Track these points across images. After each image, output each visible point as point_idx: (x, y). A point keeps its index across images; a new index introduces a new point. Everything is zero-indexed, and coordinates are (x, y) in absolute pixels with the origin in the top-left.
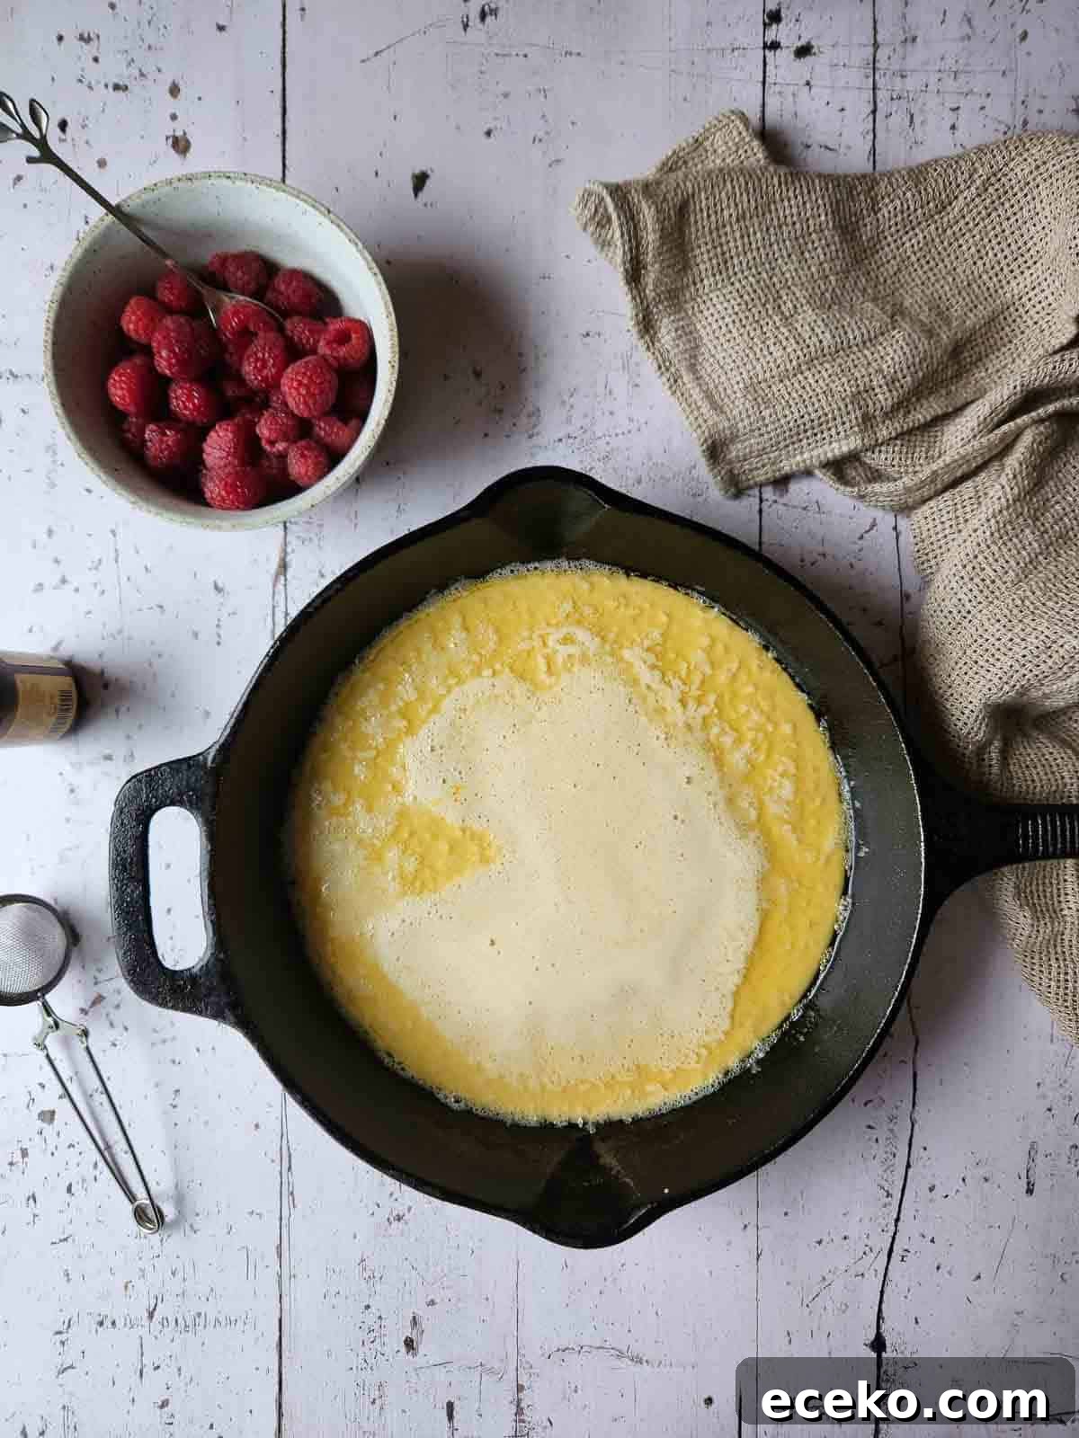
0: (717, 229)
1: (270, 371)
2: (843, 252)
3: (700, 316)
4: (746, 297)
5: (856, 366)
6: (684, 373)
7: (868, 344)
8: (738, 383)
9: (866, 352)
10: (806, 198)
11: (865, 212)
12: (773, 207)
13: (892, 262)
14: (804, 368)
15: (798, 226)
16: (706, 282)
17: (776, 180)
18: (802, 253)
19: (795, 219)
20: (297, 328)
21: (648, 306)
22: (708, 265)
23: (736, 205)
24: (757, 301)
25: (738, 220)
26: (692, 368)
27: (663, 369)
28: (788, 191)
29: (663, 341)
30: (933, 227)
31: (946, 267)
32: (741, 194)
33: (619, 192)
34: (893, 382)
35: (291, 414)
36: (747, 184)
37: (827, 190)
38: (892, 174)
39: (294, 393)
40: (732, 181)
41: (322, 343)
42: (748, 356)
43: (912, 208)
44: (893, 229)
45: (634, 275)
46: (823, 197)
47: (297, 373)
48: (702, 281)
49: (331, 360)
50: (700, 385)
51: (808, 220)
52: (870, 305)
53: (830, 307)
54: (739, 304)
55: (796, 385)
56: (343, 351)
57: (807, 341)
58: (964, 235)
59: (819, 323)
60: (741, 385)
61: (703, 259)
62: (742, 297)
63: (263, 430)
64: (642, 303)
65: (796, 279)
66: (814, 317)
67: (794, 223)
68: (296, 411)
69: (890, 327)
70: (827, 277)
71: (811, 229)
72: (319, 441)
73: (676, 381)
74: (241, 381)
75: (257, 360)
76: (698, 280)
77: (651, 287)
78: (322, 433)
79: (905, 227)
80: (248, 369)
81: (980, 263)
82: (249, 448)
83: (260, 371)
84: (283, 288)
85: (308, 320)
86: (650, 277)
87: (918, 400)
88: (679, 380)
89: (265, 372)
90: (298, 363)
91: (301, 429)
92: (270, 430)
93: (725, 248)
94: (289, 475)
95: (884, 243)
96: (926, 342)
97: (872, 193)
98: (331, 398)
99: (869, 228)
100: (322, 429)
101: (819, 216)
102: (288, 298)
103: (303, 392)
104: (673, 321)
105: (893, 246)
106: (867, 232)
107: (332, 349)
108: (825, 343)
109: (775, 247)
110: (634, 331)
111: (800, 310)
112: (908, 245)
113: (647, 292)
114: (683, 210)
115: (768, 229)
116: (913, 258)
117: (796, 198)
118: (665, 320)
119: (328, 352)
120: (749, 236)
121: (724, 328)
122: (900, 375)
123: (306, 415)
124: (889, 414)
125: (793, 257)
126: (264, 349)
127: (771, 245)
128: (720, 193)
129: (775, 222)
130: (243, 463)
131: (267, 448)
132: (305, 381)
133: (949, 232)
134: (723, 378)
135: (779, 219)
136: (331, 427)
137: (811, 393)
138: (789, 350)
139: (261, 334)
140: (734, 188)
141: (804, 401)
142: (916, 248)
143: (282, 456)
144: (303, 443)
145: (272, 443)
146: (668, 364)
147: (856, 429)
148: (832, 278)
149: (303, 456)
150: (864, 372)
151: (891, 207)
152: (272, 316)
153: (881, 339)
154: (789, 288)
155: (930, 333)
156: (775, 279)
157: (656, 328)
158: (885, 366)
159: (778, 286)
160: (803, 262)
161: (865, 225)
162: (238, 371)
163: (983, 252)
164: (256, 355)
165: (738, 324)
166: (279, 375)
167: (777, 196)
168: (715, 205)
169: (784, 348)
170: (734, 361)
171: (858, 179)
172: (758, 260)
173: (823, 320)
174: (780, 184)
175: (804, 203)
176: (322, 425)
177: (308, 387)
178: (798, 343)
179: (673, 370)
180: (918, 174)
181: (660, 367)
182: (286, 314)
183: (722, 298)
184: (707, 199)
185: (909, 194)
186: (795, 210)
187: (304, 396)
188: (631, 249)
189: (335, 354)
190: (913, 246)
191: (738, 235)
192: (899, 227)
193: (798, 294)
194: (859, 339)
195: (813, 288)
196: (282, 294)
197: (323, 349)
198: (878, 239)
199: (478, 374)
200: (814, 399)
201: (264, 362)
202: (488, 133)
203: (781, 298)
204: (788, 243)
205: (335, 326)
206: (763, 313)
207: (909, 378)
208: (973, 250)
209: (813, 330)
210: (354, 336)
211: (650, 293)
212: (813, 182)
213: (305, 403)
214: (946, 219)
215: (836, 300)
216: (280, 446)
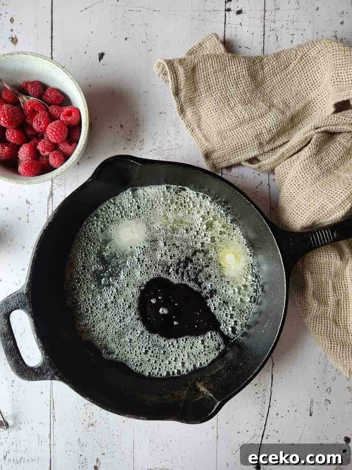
0: (207, 76)
1: (43, 126)
2: (252, 84)
3: (201, 107)
4: (217, 101)
5: (256, 126)
6: (195, 127)
7: (261, 117)
8: (215, 131)
9: (260, 120)
10: (238, 65)
11: (259, 69)
12: (226, 68)
13: (269, 87)
14: (238, 126)
15: (235, 75)
16: (203, 95)
17: (227, 58)
18: (237, 85)
19: (234, 73)
20: (53, 109)
21: (182, 104)
22: (203, 89)
23: (213, 68)
24: (221, 102)
25: (214, 73)
26: (199, 126)
27: (188, 126)
28: (232, 62)
29: (188, 116)
30: (283, 74)
31: (288, 88)
32: (215, 64)
33: (170, 63)
34: (270, 131)
35: (50, 141)
36: (217, 60)
37: (245, 62)
38: (268, 56)
39: (51, 134)
40: (211, 58)
41: (62, 116)
42: (218, 122)
43: (275, 68)
44: (269, 76)
45: (177, 93)
46: (244, 65)
47: (52, 127)
48: (201, 95)
49: (65, 122)
50: (201, 132)
51: (239, 73)
52: (261, 103)
53: (247, 104)
54: (215, 104)
55: (236, 132)
56: (69, 119)
57: (239, 117)
58: (294, 77)
59: (243, 110)
60: (216, 132)
61: (202, 87)
62: (216, 101)
63: (40, 147)
64: (180, 103)
65: (235, 94)
66: (242, 108)
67: (234, 74)
68: (52, 140)
69: (268, 111)
70: (246, 93)
71: (240, 76)
72: (61, 151)
73: (193, 131)
74: (32, 129)
75: (37, 122)
76: (200, 94)
77: (183, 97)
78: (62, 148)
79: (273, 74)
80: (35, 125)
81: (300, 87)
82: (35, 154)
83: (39, 125)
84: (49, 95)
85: (57, 107)
86: (182, 94)
87: (278, 137)
88: (194, 131)
89: (41, 126)
90: (53, 123)
91: (55, 147)
92: (42, 147)
93: (210, 83)
94: (50, 164)
95: (266, 80)
96: (281, 116)
97: (261, 63)
98: (65, 136)
99: (260, 75)
100: (62, 147)
101: (243, 71)
102: (50, 99)
103: (54, 134)
104: (191, 109)
105: (269, 81)
106: (260, 77)
107: (66, 118)
108: (245, 118)
109: (227, 83)
110: (177, 113)
111: (236, 105)
112: (275, 81)
113: (182, 99)
114: (194, 69)
115: (225, 76)
116: (277, 86)
117: (235, 65)
118: (189, 109)
119: (64, 119)
120: (218, 79)
121: (210, 112)
122: (272, 128)
123: (55, 142)
124: (268, 143)
125: (234, 86)
126: (40, 117)
127: (226, 82)
128: (207, 63)
129: (227, 74)
130: (32, 159)
131: (42, 154)
132: (54, 130)
133: (289, 76)
134: (210, 130)
135: (228, 73)
136: (65, 146)
137: (241, 135)
138: (233, 120)
139: (40, 112)
140: (212, 61)
141: (238, 138)
142: (277, 82)
143: (47, 157)
144: (54, 152)
145: (44, 152)
146: (190, 125)
147: (257, 148)
148: (248, 94)
149: (54, 157)
150: (259, 128)
151: (268, 68)
152: (43, 104)
153: (265, 115)
154: (232, 97)
155: (283, 113)
156: (227, 94)
157: (185, 112)
158: (266, 125)
159: (229, 97)
160: (238, 88)
161: (259, 74)
162: (32, 125)
163: (301, 83)
164: (37, 119)
165: (215, 110)
166: (45, 128)
167: (228, 64)
168: (206, 68)
169: (231, 119)
170: (213, 124)
171: (256, 58)
172: (221, 87)
173: (245, 109)
174: (229, 60)
175: (237, 67)
176: (62, 145)
177: (56, 132)
178: (236, 117)
179: (191, 127)
180: (277, 56)
181: (187, 126)
182: (49, 105)
183: (209, 101)
184: (203, 65)
185: (274, 63)
186: (234, 70)
187: (54, 135)
188: (175, 84)
189: (66, 120)
190: (276, 81)
191: (214, 78)
192: (271, 74)
193: (236, 100)
194: (257, 116)
195: (241, 98)
196: (48, 97)
197: (62, 118)
198: (264, 78)
199: (122, 126)
200: (242, 137)
201: (40, 122)
202: (126, 39)
203: (230, 101)
204: (232, 81)
205: (67, 109)
206: (224, 107)
207: (275, 130)
208: (297, 82)
209: (241, 112)
210: (73, 113)
211: (183, 100)
212: (240, 59)
213: (55, 138)
214: (287, 72)
215: (250, 102)
216: (47, 153)
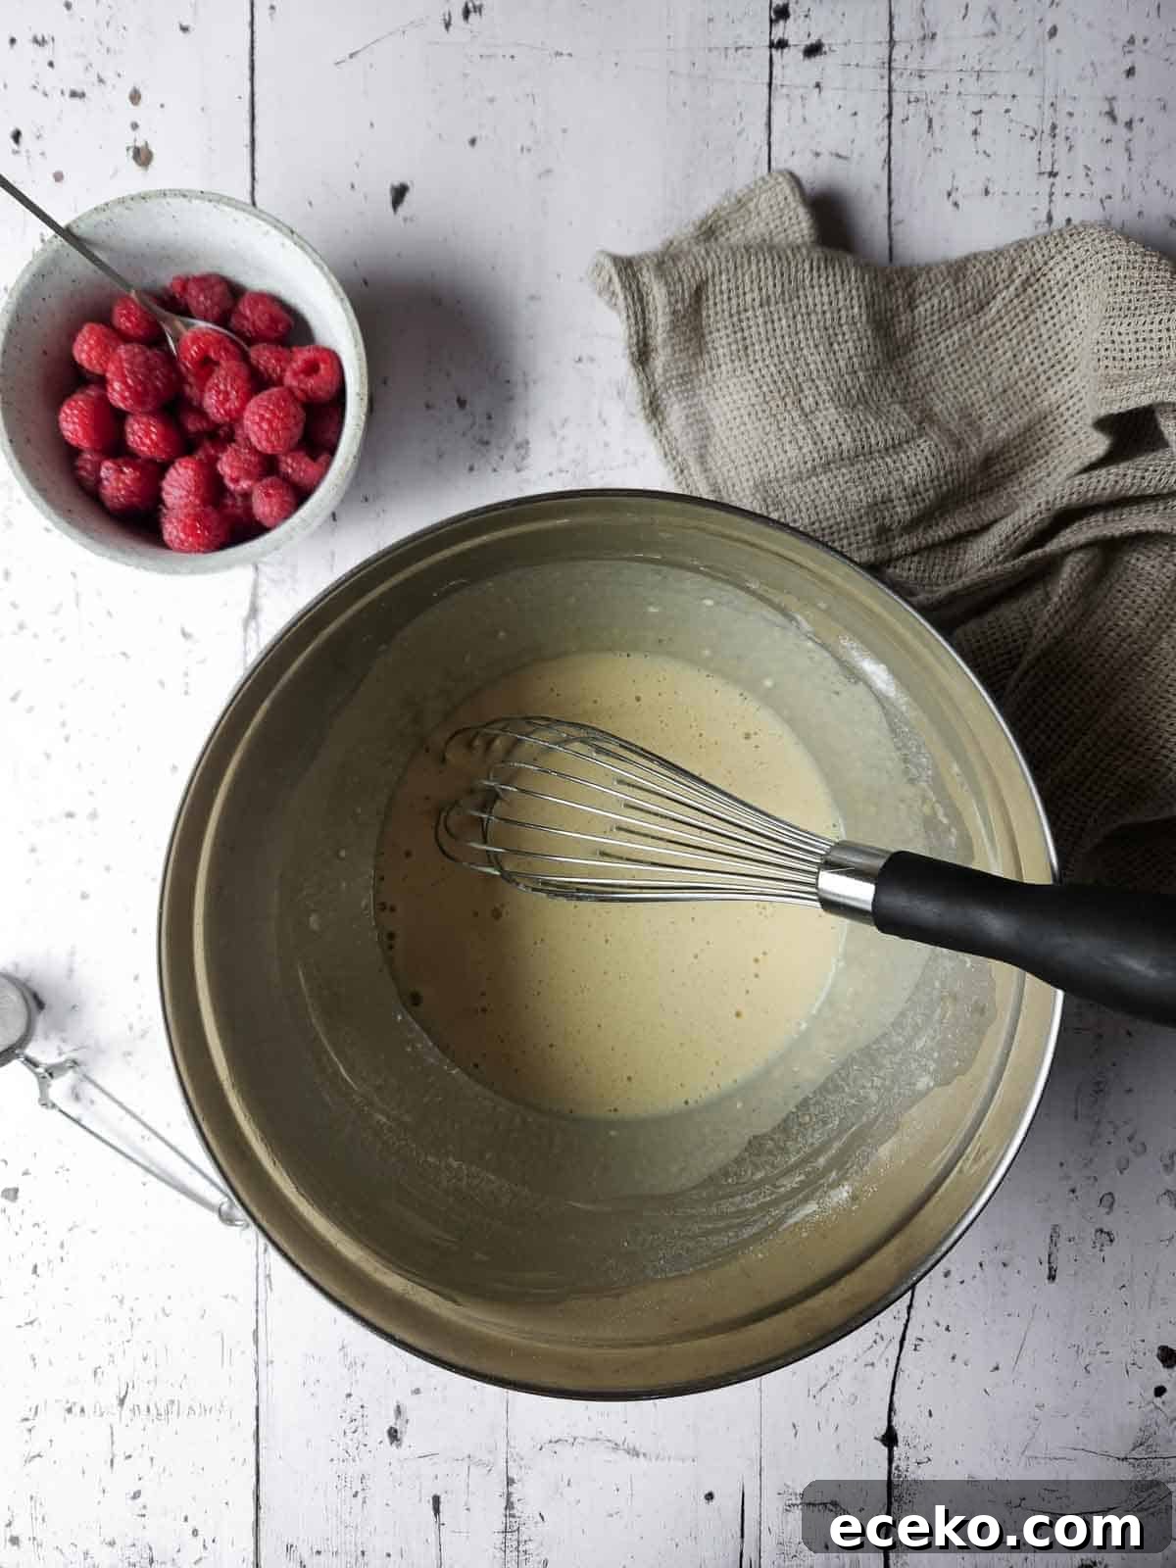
0: (739, 313)
1: (233, 404)
2: (876, 347)
3: (713, 402)
4: (765, 389)
5: (875, 474)
6: (691, 462)
7: (891, 451)
8: (748, 480)
9: (888, 460)
10: (839, 287)
11: (901, 308)
12: (801, 293)
13: (925, 363)
14: (819, 470)
15: (828, 315)
16: (723, 367)
17: (807, 266)
18: (831, 345)
19: (826, 308)
20: (263, 356)
21: (656, 391)
22: (726, 350)
23: (760, 289)
24: (776, 394)
25: (761, 305)
26: (702, 459)
27: (669, 457)
28: (819, 277)
29: (672, 428)
30: (969, 328)
31: (981, 371)
32: (767, 278)
33: (627, 267)
34: (914, 495)
35: (253, 450)
36: (774, 267)
37: (863, 281)
38: (931, 269)
39: (256, 428)
40: (758, 262)
41: (288, 374)
42: (760, 452)
43: (950, 306)
44: (928, 328)
45: (642, 355)
46: (858, 289)
47: (259, 406)
48: (719, 366)
49: (298, 393)
50: (707, 478)
51: (839, 310)
52: (897, 407)
53: (854, 406)
54: (757, 396)
55: (810, 488)
56: (311, 383)
57: (826, 442)
58: (1000, 338)
59: (842, 423)
60: (751, 483)
61: (720, 341)
62: (760, 387)
63: (225, 467)
64: (649, 386)
65: (822, 372)
66: (837, 417)
67: (824, 312)
68: (259, 448)
69: (916, 434)
70: (855, 372)
71: (843, 321)
72: (286, 478)
73: (682, 471)
74: (202, 413)
75: (218, 392)
76: (714, 364)
77: (660, 370)
78: (290, 471)
79: (941, 326)
80: (210, 401)
81: (1016, 369)
82: (212, 489)
83: (223, 404)
84: (248, 313)
85: (273, 348)
86: (659, 361)
87: (941, 515)
88: (686, 472)
89: (227, 405)
90: (260, 396)
91: (267, 466)
92: (232, 467)
93: (746, 334)
94: (254, 516)
95: (918, 341)
96: (953, 454)
97: (910, 290)
98: (297, 432)
99: (904, 324)
100: (289, 465)
101: (852, 308)
102: (254, 324)
103: (265, 426)
104: (684, 408)
105: (927, 346)
106: (901, 330)
107: (300, 382)
108: (844, 447)
109: (802, 336)
110: (642, 414)
111: (821, 406)
112: (943, 345)
113: (656, 376)
114: (699, 293)
115: (794, 317)
116: (947, 360)
117: (828, 285)
118: (676, 407)
119: (295, 383)
120: (773, 322)
121: (738, 420)
122: (921, 488)
123: (269, 451)
124: (910, 527)
125: (821, 348)
126: (225, 379)
127: (797, 333)
128: (743, 275)
129: (803, 310)
130: (205, 502)
131: (232, 486)
132: (267, 416)
133: (985, 334)
134: (733, 473)
135: (807, 307)
136: (299, 463)
137: (824, 499)
138: (805, 450)
139: (223, 363)
140: (759, 271)
141: (816, 507)
142: (951, 349)
143: (247, 495)
144: (267, 481)
145: (236, 481)
146: (674, 452)
147: (869, 541)
148: (861, 374)
149: (268, 495)
150: (883, 481)
151: (928, 305)
152: (233, 341)
153: (905, 446)
154: (813, 381)
155: (959, 444)
156: (798, 371)
157: (666, 414)
158: (906, 477)
159: (801, 379)
160: (832, 355)
161: (900, 322)
162: (201, 405)
163: (1019, 358)
164: (217, 386)
165: (753, 417)
166: (242, 408)
167: (807, 282)
168: (737, 288)
169: (800, 448)
170: (746, 456)
171: (896, 273)
172: (781, 347)
173: (845, 421)
174: (811, 269)
175: (837, 292)
176: (289, 461)
177: (270, 422)
178: (815, 443)
179: (679, 459)
180: (958, 270)
181: (666, 456)
182: (251, 342)
183: (739, 388)
184: (729, 281)
185: (947, 293)
186: (826, 299)
187: (266, 432)
188: (637, 333)
189: (302, 386)
190: (947, 347)
191: (761, 320)
192: (935, 326)
193: (822, 388)
194: (882, 445)
195: (839, 384)
196: (246, 318)
197: (289, 380)
198: (913, 335)
199: (462, 403)
200: (827, 506)
201: (227, 393)
203: (802, 391)
204: (816, 332)
205: (302, 356)
206: (782, 408)
207: (932, 492)
208: (1009, 354)
209: (833, 430)
210: (322, 366)
211: (659, 378)
212: (848, 272)
213: (268, 440)
214: (982, 321)
215: (863, 399)
216: (244, 484)
